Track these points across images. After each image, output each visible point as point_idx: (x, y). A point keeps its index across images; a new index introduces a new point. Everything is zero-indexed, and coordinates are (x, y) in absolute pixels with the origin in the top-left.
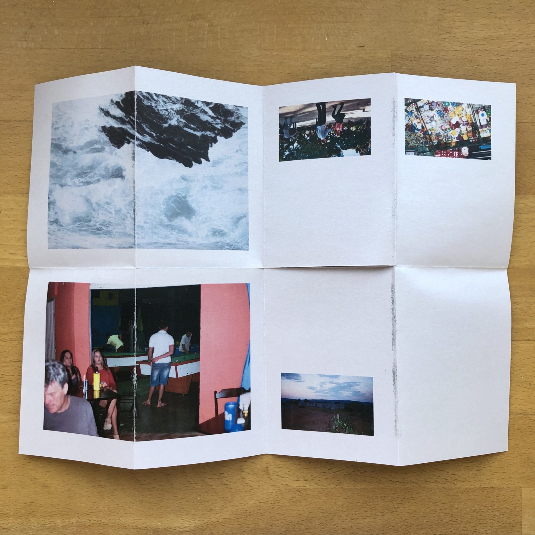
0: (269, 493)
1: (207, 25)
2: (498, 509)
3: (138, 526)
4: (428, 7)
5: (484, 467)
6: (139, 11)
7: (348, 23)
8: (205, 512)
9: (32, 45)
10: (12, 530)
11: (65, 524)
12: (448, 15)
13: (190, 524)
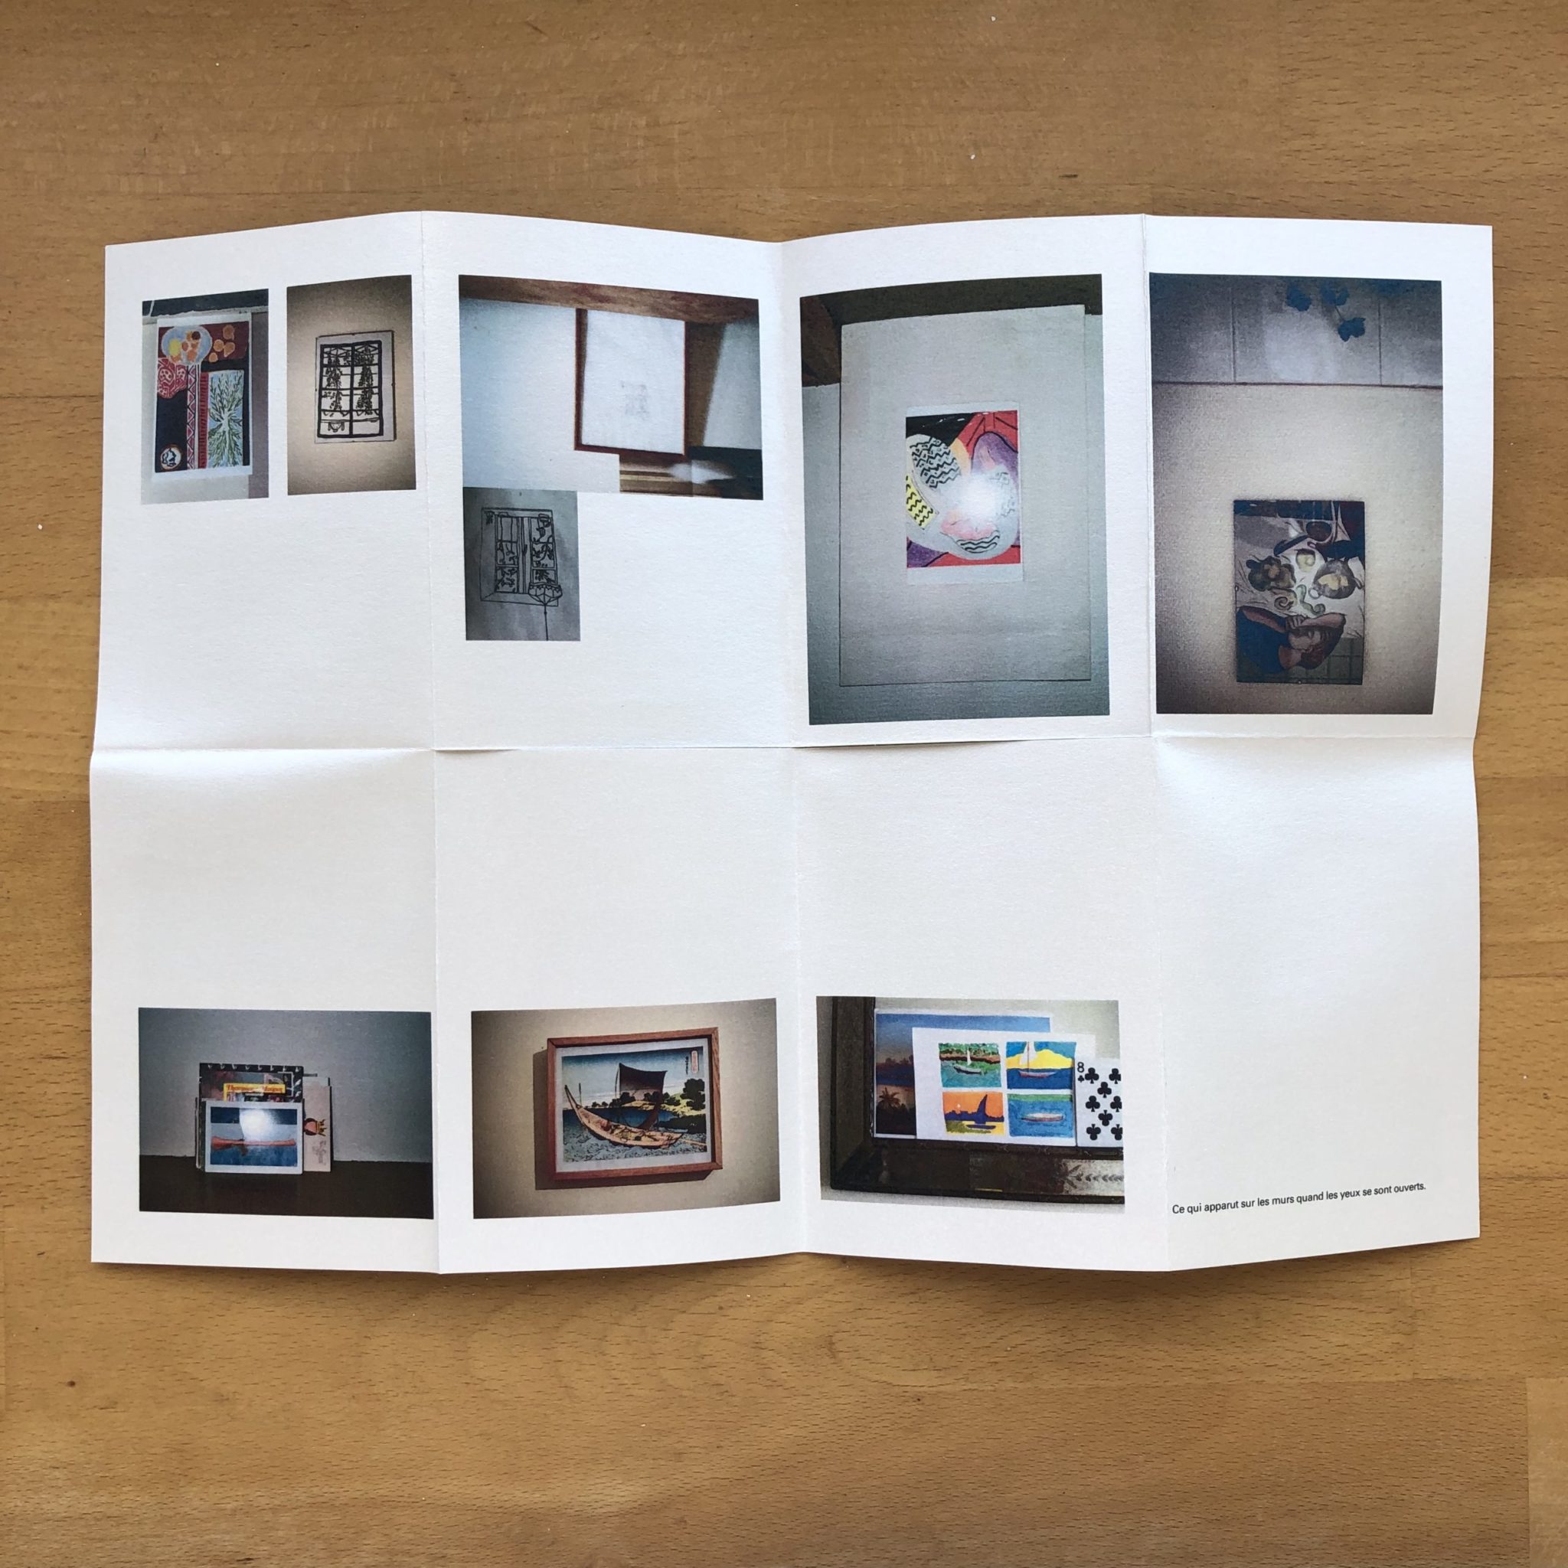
0: (838, 1407)
1: (644, 123)
2: (1462, 1439)
4: (1252, 65)
5: (1423, 1323)
6: (453, 86)
7: (1032, 110)
8: (663, 1463)
9: (160, 186)
12: (1308, 84)
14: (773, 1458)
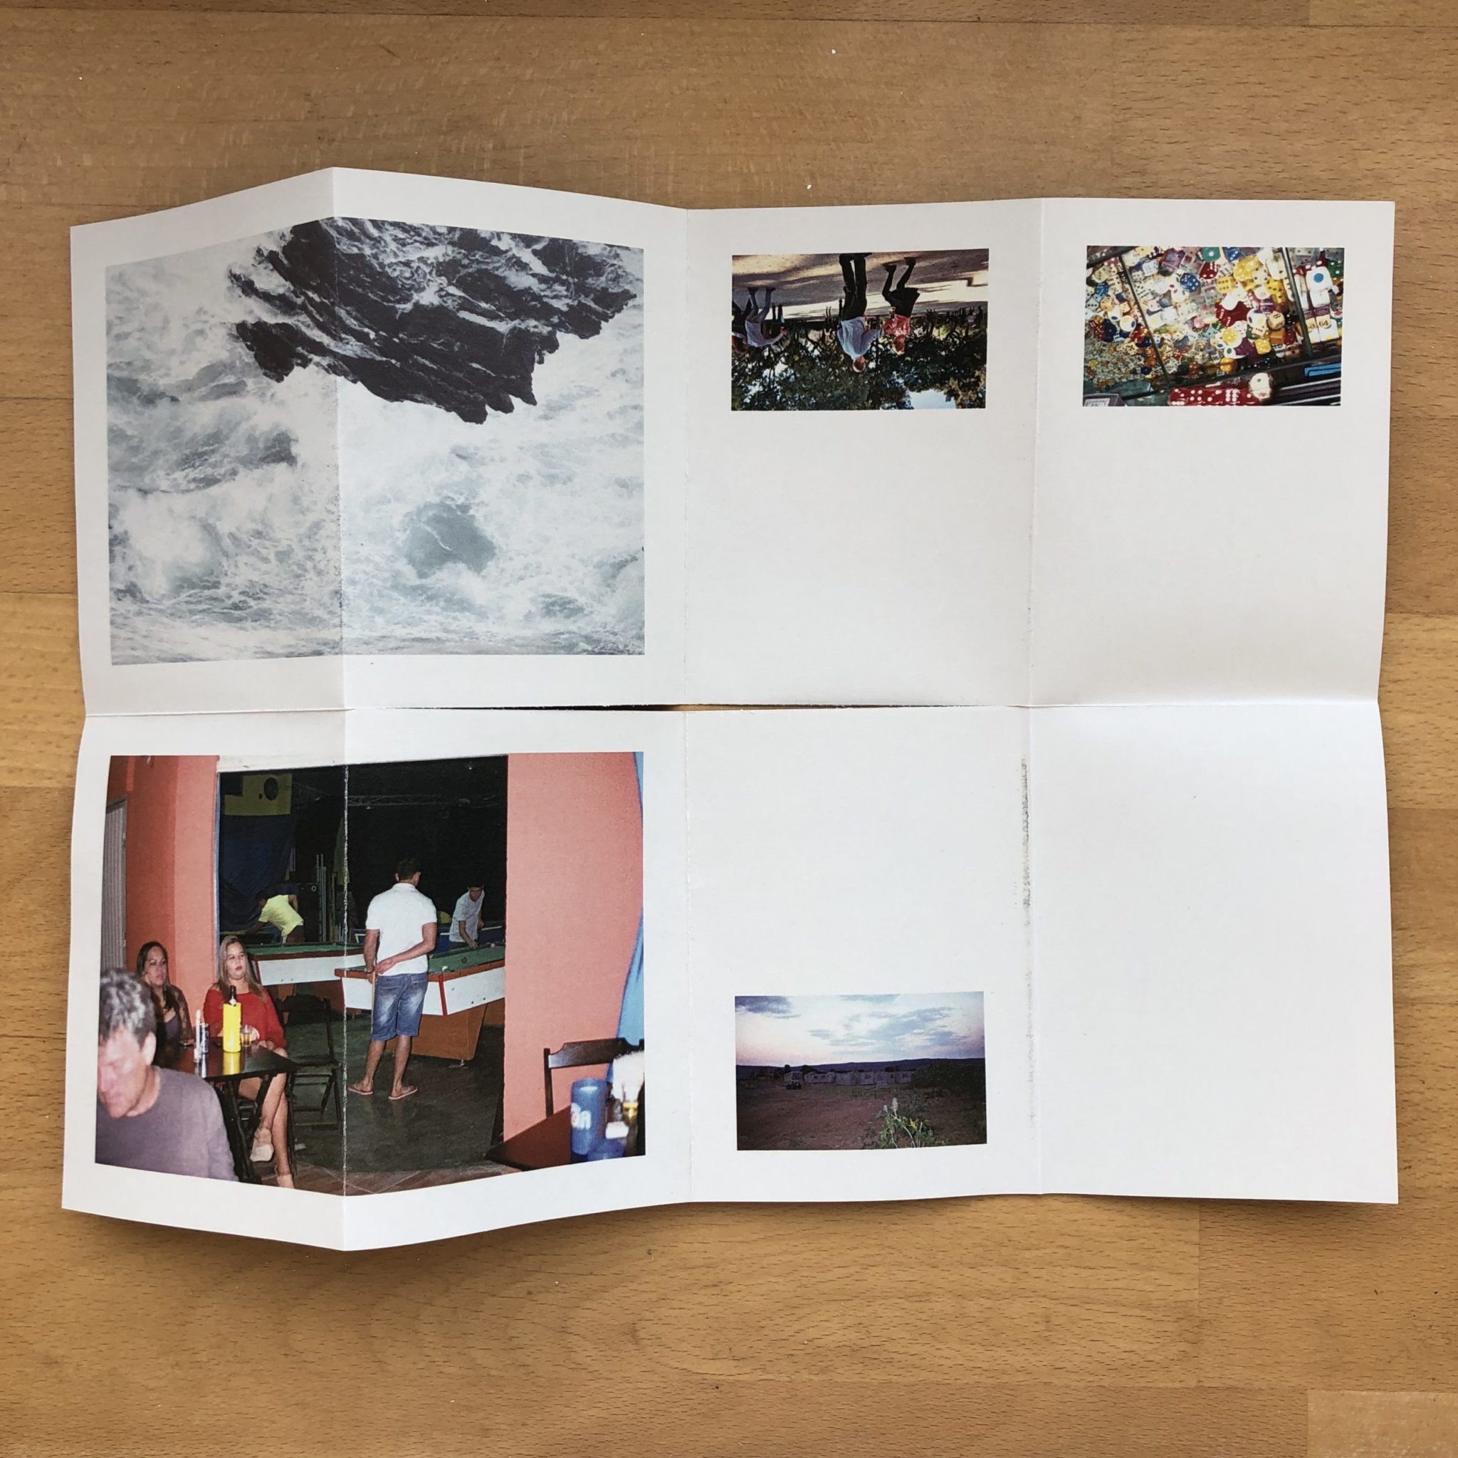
0: (639, 1391)
1: (491, 146)
2: (1243, 1446)
4: (1085, 103)
5: (1209, 1332)
6: (307, 105)
7: (867, 143)
8: (470, 1437)
12: (1140, 123)
14: (575, 1437)
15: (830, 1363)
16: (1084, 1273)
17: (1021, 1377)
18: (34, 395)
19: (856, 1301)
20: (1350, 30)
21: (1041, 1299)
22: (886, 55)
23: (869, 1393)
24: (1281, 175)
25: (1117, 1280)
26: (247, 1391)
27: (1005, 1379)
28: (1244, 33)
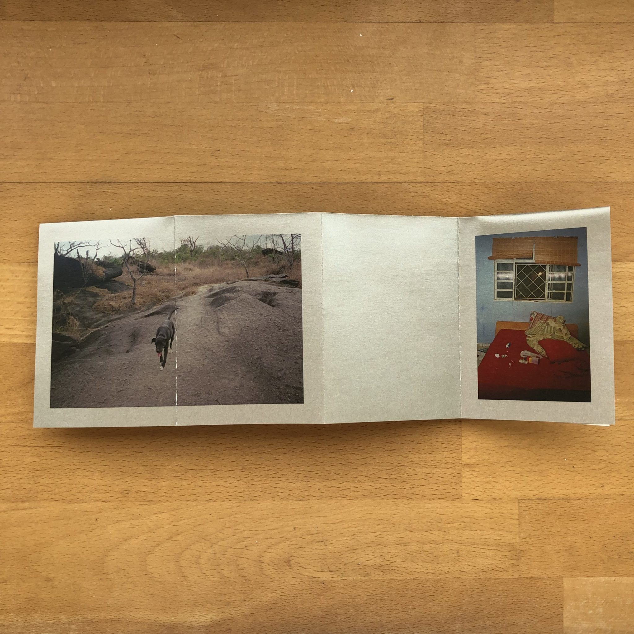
0: (291, 585)
1: (220, 76)
3: (150, 621)
4: (464, 55)
5: (523, 555)
6: (144, 60)
7: (375, 72)
8: (222, 606)
9: (27, 99)
10: (12, 627)
11: (70, 620)
12: (486, 63)
13: (207, 618)
14: (266, 605)
15: (370, 572)
16: (472, 533)
17: (447, 576)
18: (34, 181)
19: (379, 547)
20: (571, 25)
21: (455, 544)
22: (382, 36)
23: (386, 584)
24: (544, 84)
25: (485, 535)
26: (130, 590)
27: (441, 576)
28: (527, 26)
